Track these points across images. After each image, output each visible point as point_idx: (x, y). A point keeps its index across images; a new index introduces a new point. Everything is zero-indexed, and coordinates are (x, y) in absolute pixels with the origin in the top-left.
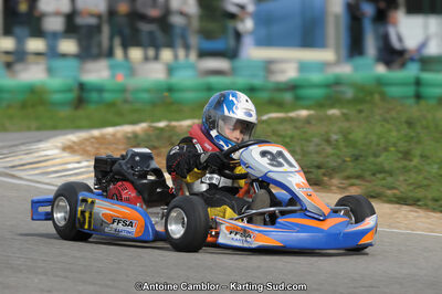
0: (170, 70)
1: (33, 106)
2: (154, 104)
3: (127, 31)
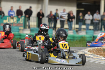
1: (82, 41)
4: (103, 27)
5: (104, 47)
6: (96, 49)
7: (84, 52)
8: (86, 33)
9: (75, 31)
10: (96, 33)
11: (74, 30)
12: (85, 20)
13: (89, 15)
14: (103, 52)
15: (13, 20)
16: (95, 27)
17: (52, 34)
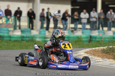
0: (114, 33)
1: (78, 42)
2: (109, 42)
3: (103, 23)
5: (102, 48)
6: (93, 50)
7: (81, 54)
8: (83, 33)
9: (70, 31)
10: (93, 33)
11: (69, 29)
12: (81, 19)
13: (85, 13)
14: (101, 53)
15: (2, 21)
16: (92, 26)
17: (45, 34)
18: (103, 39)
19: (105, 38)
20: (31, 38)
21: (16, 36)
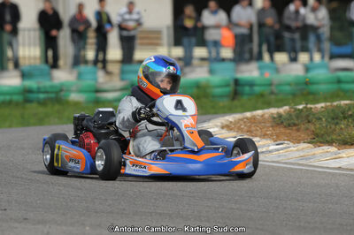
0: (307, 69)
2: (294, 95)
4: (265, 48)
5: (274, 111)
6: (247, 118)
8: (211, 72)
10: (242, 72)
14: (272, 126)
17: (96, 80)
18: (274, 88)
19: (280, 85)
20: (52, 92)
21: (5, 89)
